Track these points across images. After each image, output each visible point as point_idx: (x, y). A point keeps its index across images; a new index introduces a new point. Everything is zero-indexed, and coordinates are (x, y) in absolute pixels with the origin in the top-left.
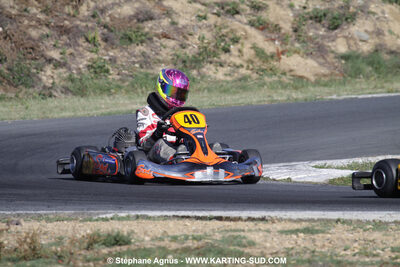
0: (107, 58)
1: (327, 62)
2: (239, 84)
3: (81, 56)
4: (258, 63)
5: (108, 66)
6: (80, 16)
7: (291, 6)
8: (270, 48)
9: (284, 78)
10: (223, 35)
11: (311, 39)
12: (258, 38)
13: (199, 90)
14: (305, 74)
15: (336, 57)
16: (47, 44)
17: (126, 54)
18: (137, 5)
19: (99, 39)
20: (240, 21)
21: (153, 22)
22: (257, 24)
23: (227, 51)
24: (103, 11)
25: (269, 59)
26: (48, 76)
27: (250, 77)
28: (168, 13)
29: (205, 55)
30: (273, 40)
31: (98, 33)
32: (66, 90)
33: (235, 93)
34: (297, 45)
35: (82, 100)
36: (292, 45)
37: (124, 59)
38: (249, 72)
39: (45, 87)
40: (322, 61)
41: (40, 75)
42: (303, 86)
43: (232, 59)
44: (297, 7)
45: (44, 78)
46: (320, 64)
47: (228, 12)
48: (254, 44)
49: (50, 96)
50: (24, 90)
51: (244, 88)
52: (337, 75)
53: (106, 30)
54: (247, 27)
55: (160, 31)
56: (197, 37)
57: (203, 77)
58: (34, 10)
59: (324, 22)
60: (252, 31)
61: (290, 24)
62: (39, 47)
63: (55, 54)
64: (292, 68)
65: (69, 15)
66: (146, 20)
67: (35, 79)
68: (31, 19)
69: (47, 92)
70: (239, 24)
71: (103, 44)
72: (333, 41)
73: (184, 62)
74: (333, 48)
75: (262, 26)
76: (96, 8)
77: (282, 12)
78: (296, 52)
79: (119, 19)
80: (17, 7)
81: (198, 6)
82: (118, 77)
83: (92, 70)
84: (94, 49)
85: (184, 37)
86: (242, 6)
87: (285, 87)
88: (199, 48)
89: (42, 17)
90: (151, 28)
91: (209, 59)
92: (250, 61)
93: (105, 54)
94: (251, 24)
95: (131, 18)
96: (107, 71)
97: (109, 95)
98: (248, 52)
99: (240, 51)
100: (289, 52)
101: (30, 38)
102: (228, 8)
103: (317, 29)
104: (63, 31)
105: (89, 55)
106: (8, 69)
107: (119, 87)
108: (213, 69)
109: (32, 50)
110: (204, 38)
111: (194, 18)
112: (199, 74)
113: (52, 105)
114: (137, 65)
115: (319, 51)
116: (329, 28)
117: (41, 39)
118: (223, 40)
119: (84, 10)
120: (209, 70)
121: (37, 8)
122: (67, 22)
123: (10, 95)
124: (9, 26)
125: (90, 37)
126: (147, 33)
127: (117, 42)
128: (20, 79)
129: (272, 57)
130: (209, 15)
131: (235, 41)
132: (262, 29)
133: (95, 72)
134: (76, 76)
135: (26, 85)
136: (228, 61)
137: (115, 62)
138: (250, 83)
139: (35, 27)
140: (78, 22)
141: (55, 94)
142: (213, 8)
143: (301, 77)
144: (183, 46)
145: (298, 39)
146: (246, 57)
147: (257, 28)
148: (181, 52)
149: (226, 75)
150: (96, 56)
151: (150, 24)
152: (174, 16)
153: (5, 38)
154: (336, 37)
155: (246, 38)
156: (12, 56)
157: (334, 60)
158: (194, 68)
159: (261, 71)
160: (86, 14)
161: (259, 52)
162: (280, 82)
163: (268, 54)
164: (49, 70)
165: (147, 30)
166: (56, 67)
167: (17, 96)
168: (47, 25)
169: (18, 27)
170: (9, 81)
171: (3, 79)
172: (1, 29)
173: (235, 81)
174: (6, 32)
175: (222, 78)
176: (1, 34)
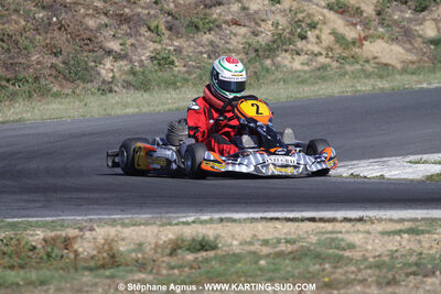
0: (172, 48)
1: (414, 48)
2: (318, 73)
3: (144, 47)
4: (338, 50)
5: (173, 58)
6: (142, 3)
8: (351, 34)
9: (367, 66)
10: (299, 21)
11: (396, 23)
12: (337, 22)
13: (274, 81)
14: (390, 62)
15: (424, 42)
16: (105, 33)
17: (192, 43)
19: (162, 28)
20: (317, 5)
21: (222, 7)
22: (336, 8)
23: (303, 37)
25: (351, 46)
26: (107, 69)
27: (329, 66)
29: (280, 43)
30: (355, 25)
31: (162, 22)
32: (128, 85)
33: (313, 84)
34: (381, 30)
35: (146, 95)
36: (376, 30)
37: (190, 50)
38: (328, 60)
39: (104, 82)
40: (409, 46)
41: (98, 69)
42: (388, 75)
43: (310, 46)
45: (103, 72)
46: (407, 50)
48: (334, 29)
49: (111, 91)
50: (82, 85)
51: (323, 79)
52: (425, 61)
53: (170, 18)
54: (326, 11)
55: (229, 17)
56: (270, 23)
57: (278, 67)
59: (409, 3)
60: (331, 15)
61: (372, 7)
62: (96, 38)
63: (115, 46)
64: (376, 55)
65: (129, 2)
66: (215, 5)
67: (93, 72)
68: (87, 7)
69: (106, 87)
70: (316, 8)
71: (167, 33)
72: (421, 24)
73: (257, 51)
74: (421, 32)
75: (342, 10)
78: (381, 37)
79: (185, 5)
82: (184, 69)
83: (155, 62)
84: (158, 39)
85: (256, 23)
87: (368, 76)
88: (273, 35)
89: (100, 4)
90: (220, 14)
91: (285, 47)
92: (330, 49)
93: (169, 44)
94: (330, 7)
95: (197, 4)
96: (172, 63)
97: (175, 89)
98: (327, 39)
99: (318, 37)
100: (372, 37)
101: (87, 28)
103: (402, 11)
104: (123, 19)
105: (152, 46)
106: (64, 63)
107: (186, 80)
108: (289, 57)
109: (89, 41)
110: (278, 24)
111: (266, 2)
112: (274, 64)
113: (113, 101)
114: (205, 56)
115: (406, 36)
116: (415, 10)
117: (99, 28)
118: (299, 26)
120: (284, 59)
122: (127, 10)
123: (66, 91)
124: (64, 15)
125: (153, 25)
126: (215, 20)
127: (183, 30)
128: (76, 74)
129: (354, 43)
131: (313, 26)
132: (342, 13)
133: (159, 64)
134: (138, 69)
135: (84, 80)
136: (305, 49)
137: (181, 52)
138: (330, 73)
139: (92, 16)
140: (140, 10)
141: (115, 88)
143: (386, 65)
144: (255, 34)
145: (381, 24)
146: (325, 44)
147: (337, 12)
148: (253, 40)
149: (303, 64)
150: (159, 47)
151: (218, 10)
153: (60, 29)
154: (424, 19)
155: (325, 23)
156: (67, 49)
157: (422, 46)
158: (268, 57)
159: (342, 59)
160: (148, 0)
161: (339, 39)
162: (363, 71)
163: (349, 39)
164: (108, 63)
165: (215, 16)
166: (116, 59)
167: (74, 92)
168: (106, 14)
169: (74, 16)
170: (65, 76)
171: (58, 74)
172: (55, 19)
173: (314, 71)
174: (60, 22)
175: (299, 67)
176: (55, 24)
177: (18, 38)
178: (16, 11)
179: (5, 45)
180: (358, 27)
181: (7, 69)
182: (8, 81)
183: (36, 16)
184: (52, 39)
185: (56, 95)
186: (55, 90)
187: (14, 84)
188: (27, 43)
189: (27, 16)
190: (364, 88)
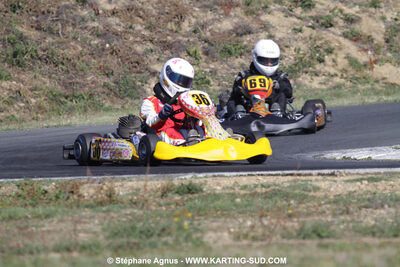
0: (208, 70)
2: (333, 91)
4: (352, 72)
5: (209, 78)
6: (183, 32)
7: (383, 19)
8: (363, 58)
9: (377, 86)
10: (318, 47)
12: (352, 49)
14: (397, 81)
16: (152, 58)
17: (226, 66)
18: (236, 20)
19: (200, 53)
20: (334, 33)
21: (252, 35)
22: (350, 36)
23: (321, 61)
24: (203, 26)
25: (363, 68)
27: (344, 85)
28: (265, 27)
29: (301, 66)
30: (366, 50)
31: (199, 48)
34: (389, 55)
36: (384, 55)
37: (224, 71)
38: (343, 80)
41: (144, 87)
42: (394, 92)
43: (327, 69)
44: (389, 19)
45: (149, 90)
47: (323, 24)
48: (348, 54)
50: (130, 101)
51: (338, 96)
53: (206, 44)
54: (341, 39)
56: (293, 49)
57: (299, 86)
58: (138, 27)
60: (346, 43)
61: (382, 36)
62: (143, 61)
63: (159, 68)
64: (385, 76)
65: (172, 30)
66: (245, 34)
67: (140, 91)
68: (136, 35)
70: (333, 36)
71: (204, 57)
75: (355, 38)
76: (197, 23)
77: (375, 24)
78: (388, 61)
79: (220, 34)
80: (122, 24)
81: (295, 20)
82: (218, 88)
84: (196, 62)
86: (336, 19)
87: (377, 93)
88: (295, 59)
89: (146, 33)
90: (250, 42)
91: (305, 69)
92: (344, 71)
93: (206, 66)
94: (345, 35)
95: (230, 33)
96: (208, 82)
98: (342, 62)
99: (334, 61)
100: (381, 61)
101: (135, 53)
102: (323, 21)
104: (166, 46)
106: (115, 82)
108: (309, 78)
109: (137, 64)
110: (299, 49)
111: (290, 31)
112: (296, 83)
117: (145, 53)
118: (318, 51)
119: (186, 26)
120: (305, 79)
121: (142, 25)
122: (169, 38)
123: (116, 106)
124: (115, 42)
125: (192, 51)
126: (245, 46)
127: (217, 55)
128: (125, 92)
129: (365, 66)
130: (304, 28)
131: (330, 51)
132: (355, 41)
133: (197, 84)
135: (130, 96)
136: (323, 71)
137: (216, 73)
138: (344, 90)
139: (140, 43)
142: (309, 21)
143: (393, 85)
145: (390, 50)
146: (340, 67)
147: (351, 39)
149: (321, 83)
150: (197, 68)
151: (248, 38)
152: (271, 30)
153: (112, 53)
155: (340, 49)
156: (118, 71)
158: (291, 78)
159: (355, 80)
160: (188, 29)
161: (353, 62)
162: (373, 89)
163: (362, 63)
164: (153, 82)
165: (245, 43)
168: (151, 41)
169: (124, 43)
170: (115, 93)
171: (110, 92)
172: (108, 45)
173: (330, 89)
174: (112, 48)
175: (317, 86)
176: (108, 49)
177: (76, 61)
178: (75, 38)
179: (64, 67)
180: (369, 52)
181: (66, 87)
182: (66, 98)
183: (92, 42)
184: (105, 62)
185: (108, 110)
186: (107, 105)
187: (71, 101)
188: (84, 65)
189: (84, 43)
190: (370, 101)
